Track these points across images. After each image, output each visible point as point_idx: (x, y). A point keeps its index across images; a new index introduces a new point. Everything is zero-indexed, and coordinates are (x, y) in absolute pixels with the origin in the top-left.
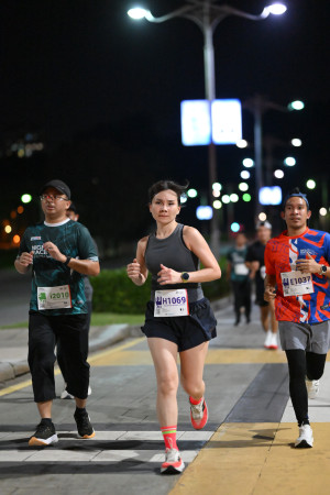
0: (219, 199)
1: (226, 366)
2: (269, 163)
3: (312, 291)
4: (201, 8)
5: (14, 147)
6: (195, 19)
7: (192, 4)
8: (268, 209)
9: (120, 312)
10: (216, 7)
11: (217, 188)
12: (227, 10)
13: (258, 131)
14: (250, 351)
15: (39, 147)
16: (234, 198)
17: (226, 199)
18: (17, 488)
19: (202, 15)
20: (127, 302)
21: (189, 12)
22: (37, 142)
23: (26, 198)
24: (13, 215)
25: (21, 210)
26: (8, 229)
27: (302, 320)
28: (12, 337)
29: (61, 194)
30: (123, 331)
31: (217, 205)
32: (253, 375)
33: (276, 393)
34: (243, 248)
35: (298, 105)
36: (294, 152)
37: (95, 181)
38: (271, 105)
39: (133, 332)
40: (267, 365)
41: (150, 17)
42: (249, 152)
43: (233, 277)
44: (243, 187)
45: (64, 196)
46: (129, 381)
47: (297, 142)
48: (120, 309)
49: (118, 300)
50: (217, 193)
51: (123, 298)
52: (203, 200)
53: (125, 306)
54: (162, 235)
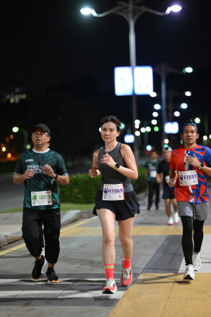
0: (139, 130)
1: (143, 237)
2: (171, 107)
3: (197, 183)
4: (127, 8)
5: (8, 97)
6: (123, 14)
7: (121, 5)
8: (170, 136)
9: (75, 203)
10: (137, 8)
11: (137, 123)
12: (144, 9)
13: (163, 87)
14: (158, 227)
15: (24, 96)
16: (148, 129)
17: (143, 130)
18: (10, 315)
19: (128, 12)
20: (79, 196)
21: (120, 11)
22: (22, 93)
23: (15, 130)
24: (7, 140)
25: (12, 137)
26: (4, 149)
27: (191, 201)
28: (6, 219)
30: (77, 214)
31: (137, 133)
32: (161, 242)
33: (175, 254)
34: (156, 161)
35: (189, 70)
36: (186, 100)
37: (59, 119)
38: (171, 70)
39: (84, 215)
40: (169, 236)
41: (95, 14)
42: (157, 100)
43: (149, 179)
44: (154, 122)
45: (46, 134)
46: (81, 246)
47: (188, 94)
48: (75, 200)
49: (74, 194)
50: (137, 126)
51: (77, 194)
52: (129, 131)
53: (79, 198)
54: (108, 150)
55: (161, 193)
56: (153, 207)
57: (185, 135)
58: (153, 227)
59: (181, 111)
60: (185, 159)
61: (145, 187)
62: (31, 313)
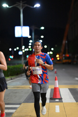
0: (24, 50)
3: (41, 73)
4: (20, 5)
6: (18, 7)
10: (24, 5)
11: (23, 47)
12: (26, 5)
13: (33, 34)
16: (27, 50)
21: (17, 5)
27: (39, 82)
35: (43, 28)
38: (36, 28)
41: (7, 6)
42: (31, 39)
44: (30, 47)
47: (42, 37)
52: (20, 50)
57: (35, 47)
60: (35, 60)
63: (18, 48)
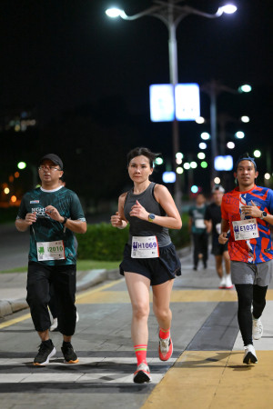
0: (182, 166)
1: (187, 304)
2: (223, 136)
3: (257, 236)
4: (166, 8)
5: (12, 123)
6: (161, 17)
7: (159, 5)
8: (222, 174)
9: (100, 260)
10: (179, 8)
11: (179, 157)
12: (188, 10)
13: (213, 110)
14: (206, 291)
15: (33, 123)
16: (194, 165)
17: (187, 166)
18: (14, 405)
19: (167, 14)
20: (105, 251)
21: (156, 12)
22: (31, 119)
23: (22, 165)
24: (11, 179)
25: (17, 175)
26: (7, 191)
27: (250, 260)
28: (10, 280)
29: (55, 165)
30: (102, 275)
31: (180, 171)
32: (210, 311)
33: (228, 327)
34: (202, 206)
35: (246, 88)
36: (243, 127)
38: (224, 88)
39: (110, 276)
40: (221, 303)
41: (124, 16)
42: (206, 127)
43: (194, 230)
44: (201, 156)
45: (58, 167)
46: (107, 316)
47: (245, 119)
48: (99, 257)
49: (98, 249)
50: (179, 161)
51: (102, 248)
52: (168, 167)
53: (104, 254)
54: (137, 192)
55: (210, 247)
56: (201, 265)
57: (240, 173)
58: (199, 291)
59: (236, 141)
61: (189, 241)
62: (43, 402)
63: (159, 161)
